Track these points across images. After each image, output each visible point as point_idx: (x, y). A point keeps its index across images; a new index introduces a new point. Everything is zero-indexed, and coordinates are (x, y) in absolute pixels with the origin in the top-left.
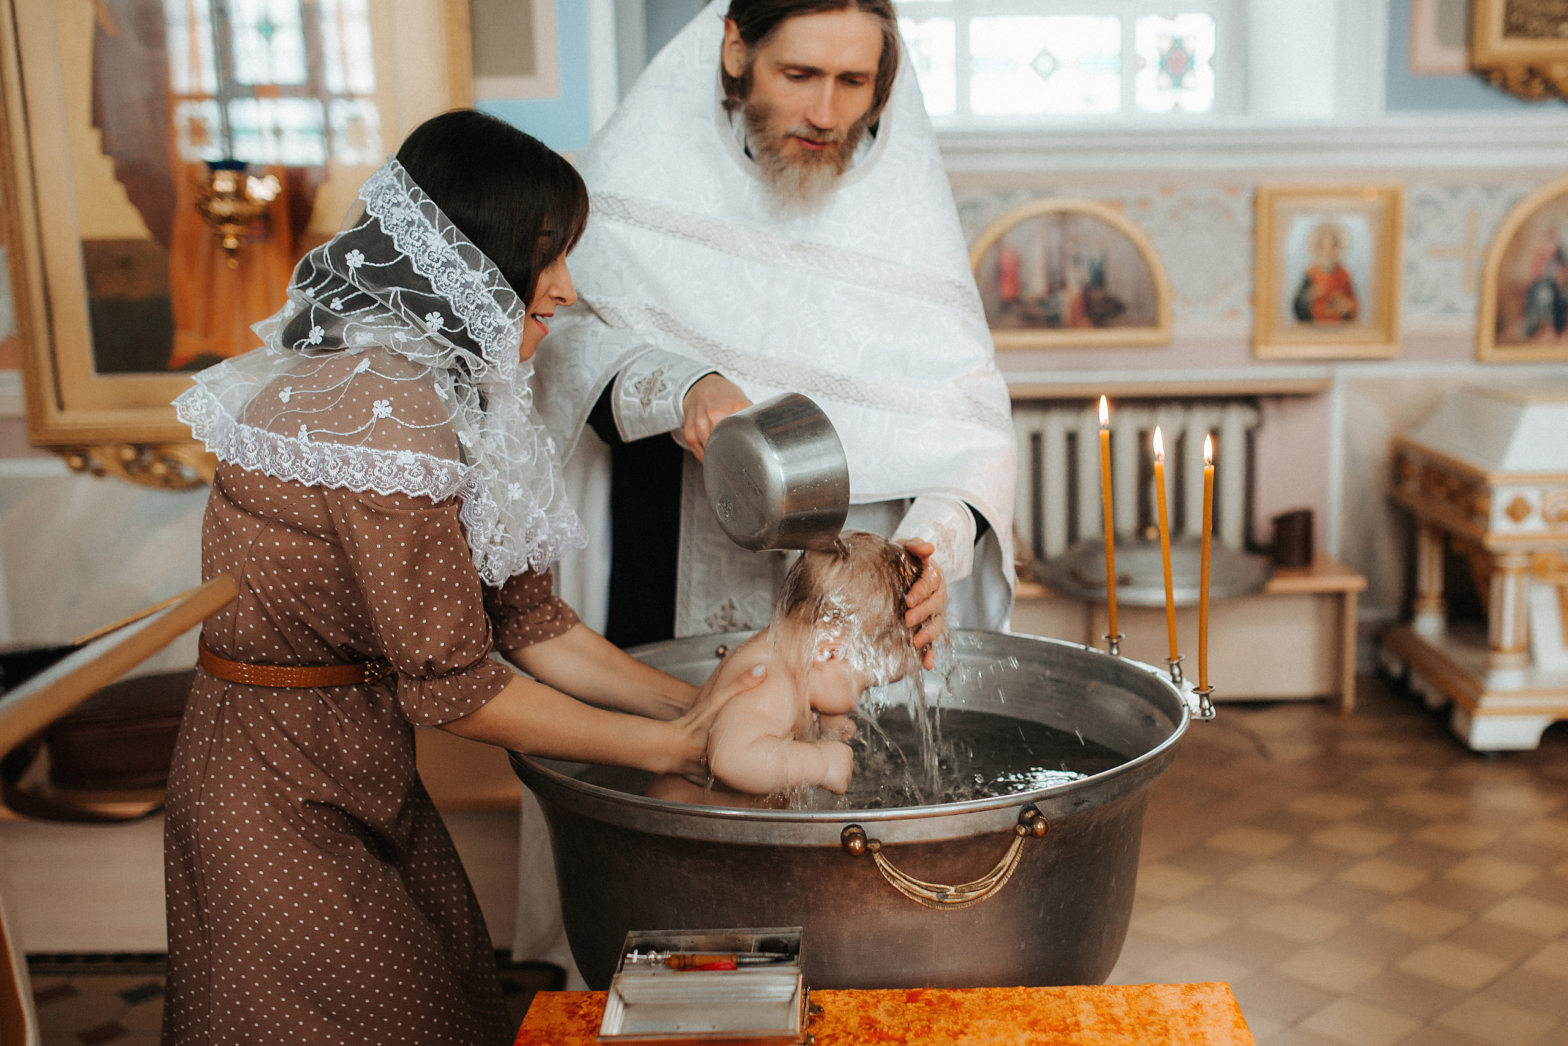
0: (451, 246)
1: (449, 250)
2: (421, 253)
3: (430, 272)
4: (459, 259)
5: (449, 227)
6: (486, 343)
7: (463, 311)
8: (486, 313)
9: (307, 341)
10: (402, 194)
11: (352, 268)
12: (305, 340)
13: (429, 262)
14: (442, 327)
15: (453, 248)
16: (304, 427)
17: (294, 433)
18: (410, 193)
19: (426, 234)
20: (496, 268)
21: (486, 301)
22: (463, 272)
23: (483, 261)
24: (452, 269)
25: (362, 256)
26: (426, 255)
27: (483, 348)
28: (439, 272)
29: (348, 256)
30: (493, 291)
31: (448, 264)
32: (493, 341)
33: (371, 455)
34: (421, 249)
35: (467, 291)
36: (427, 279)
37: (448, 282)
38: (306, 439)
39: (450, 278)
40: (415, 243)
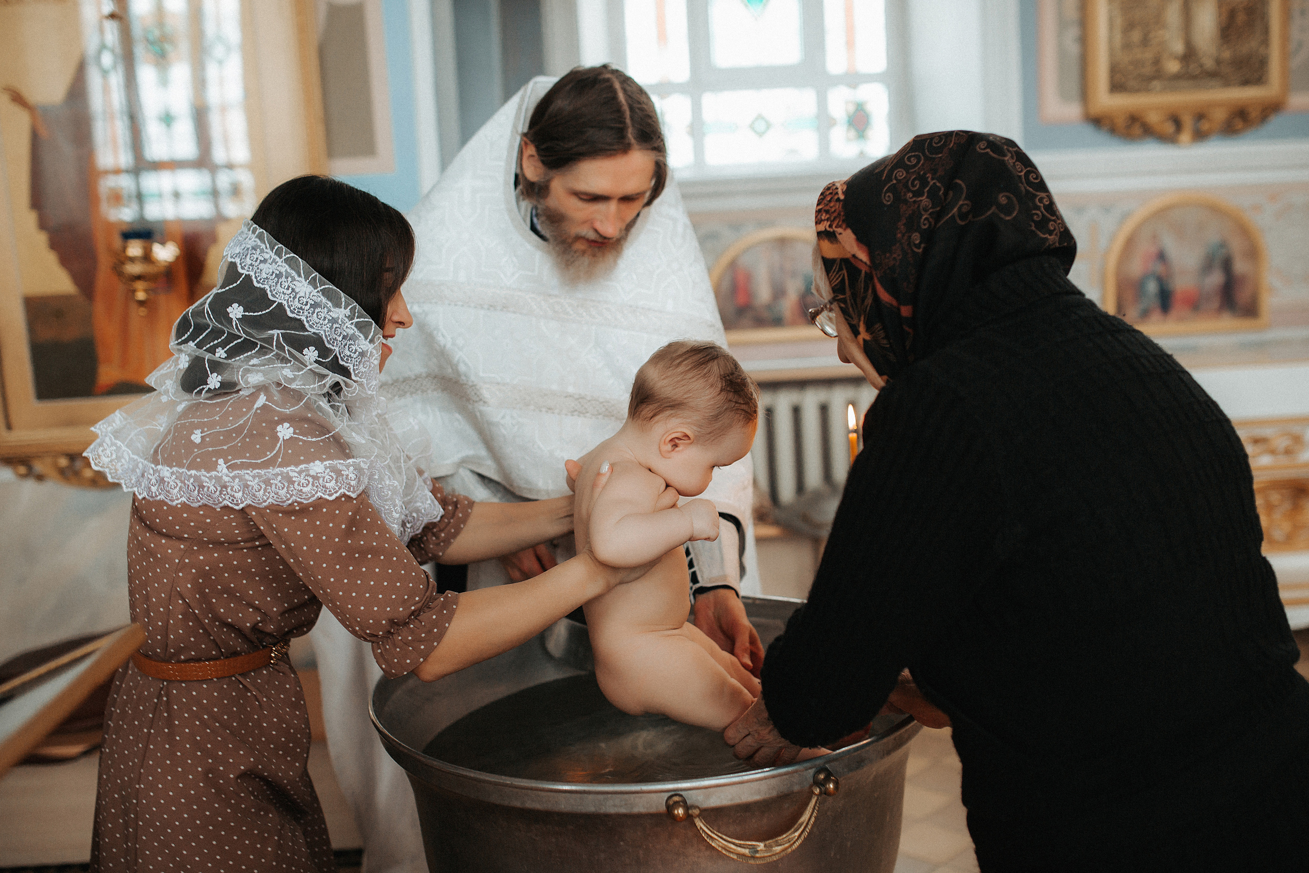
0: (316, 290)
1: (315, 294)
2: (292, 299)
3: (301, 314)
4: (324, 300)
5: (313, 275)
6: (354, 366)
7: (333, 342)
8: (352, 342)
9: (206, 388)
10: (267, 252)
11: (234, 319)
12: (205, 386)
13: (300, 306)
14: (317, 358)
15: (318, 292)
16: (221, 461)
17: (213, 467)
18: (274, 250)
19: (294, 283)
20: (355, 304)
21: (351, 332)
22: (329, 311)
23: (343, 299)
24: (319, 310)
25: (241, 308)
26: (297, 299)
27: (352, 371)
28: (309, 313)
29: (229, 310)
30: (354, 323)
31: (315, 305)
32: (359, 364)
33: (288, 473)
34: (291, 295)
35: (335, 326)
36: (300, 320)
37: (318, 321)
38: (225, 471)
39: (319, 317)
40: (285, 291)
